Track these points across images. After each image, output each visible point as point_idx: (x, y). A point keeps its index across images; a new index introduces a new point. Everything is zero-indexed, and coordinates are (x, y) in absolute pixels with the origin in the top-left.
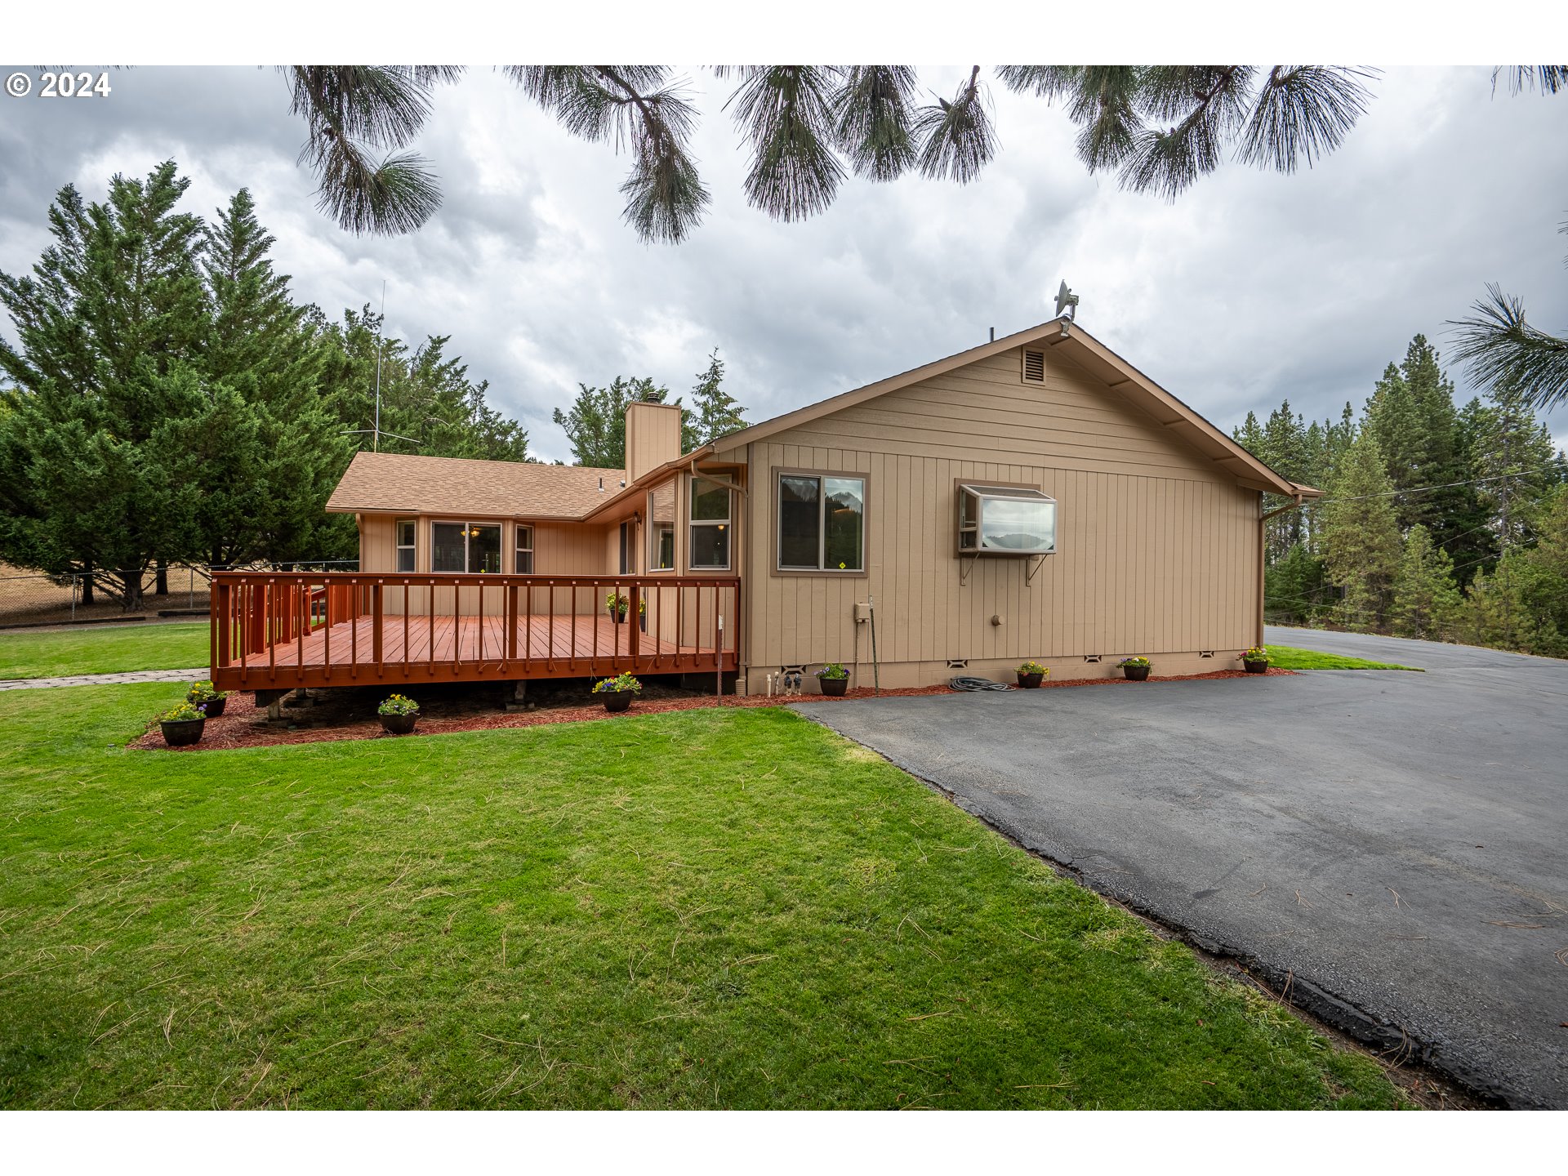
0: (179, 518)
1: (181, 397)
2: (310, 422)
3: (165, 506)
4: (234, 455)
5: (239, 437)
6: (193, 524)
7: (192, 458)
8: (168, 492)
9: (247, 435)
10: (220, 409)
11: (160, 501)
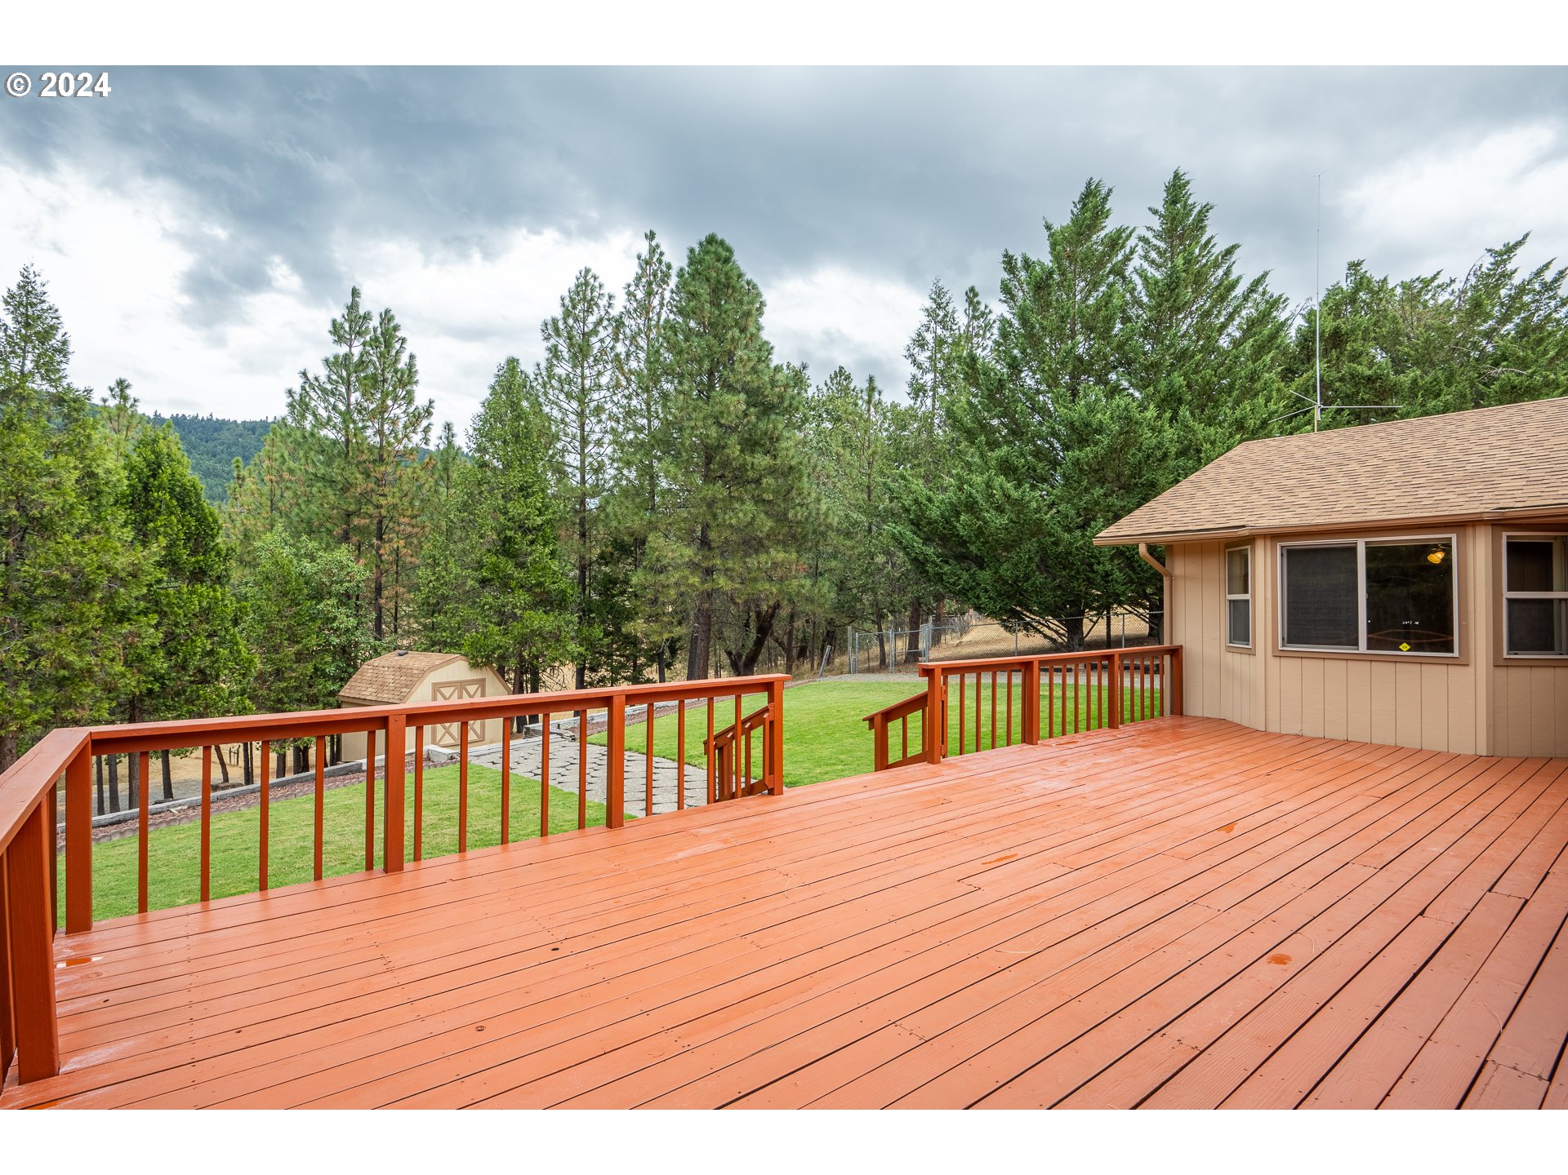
0: (1093, 560)
1: (1088, 425)
2: (1244, 418)
3: (1077, 549)
4: (1147, 480)
5: (1148, 456)
6: (1109, 567)
7: (1098, 492)
8: (1078, 533)
9: (1159, 454)
10: (1122, 428)
11: (1070, 544)
